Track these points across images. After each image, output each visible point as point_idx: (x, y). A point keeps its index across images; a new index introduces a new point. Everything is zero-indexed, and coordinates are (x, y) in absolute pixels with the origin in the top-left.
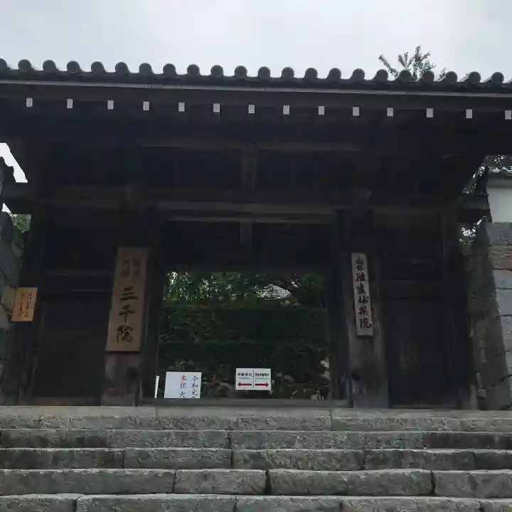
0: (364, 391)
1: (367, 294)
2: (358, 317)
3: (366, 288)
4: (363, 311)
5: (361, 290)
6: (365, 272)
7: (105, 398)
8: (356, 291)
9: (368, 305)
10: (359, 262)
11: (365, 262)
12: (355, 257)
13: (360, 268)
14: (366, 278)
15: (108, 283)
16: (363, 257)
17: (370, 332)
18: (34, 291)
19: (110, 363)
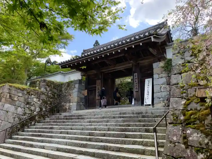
0: (136, 102)
1: (137, 82)
2: (135, 87)
3: (137, 81)
4: (136, 86)
5: (136, 82)
6: (137, 77)
7: (97, 107)
8: (135, 82)
9: (137, 85)
10: (136, 75)
11: (137, 75)
12: (135, 74)
13: (136, 77)
14: (137, 78)
15: (96, 87)
16: (136, 74)
17: (137, 90)
18: (87, 90)
19: (97, 101)
